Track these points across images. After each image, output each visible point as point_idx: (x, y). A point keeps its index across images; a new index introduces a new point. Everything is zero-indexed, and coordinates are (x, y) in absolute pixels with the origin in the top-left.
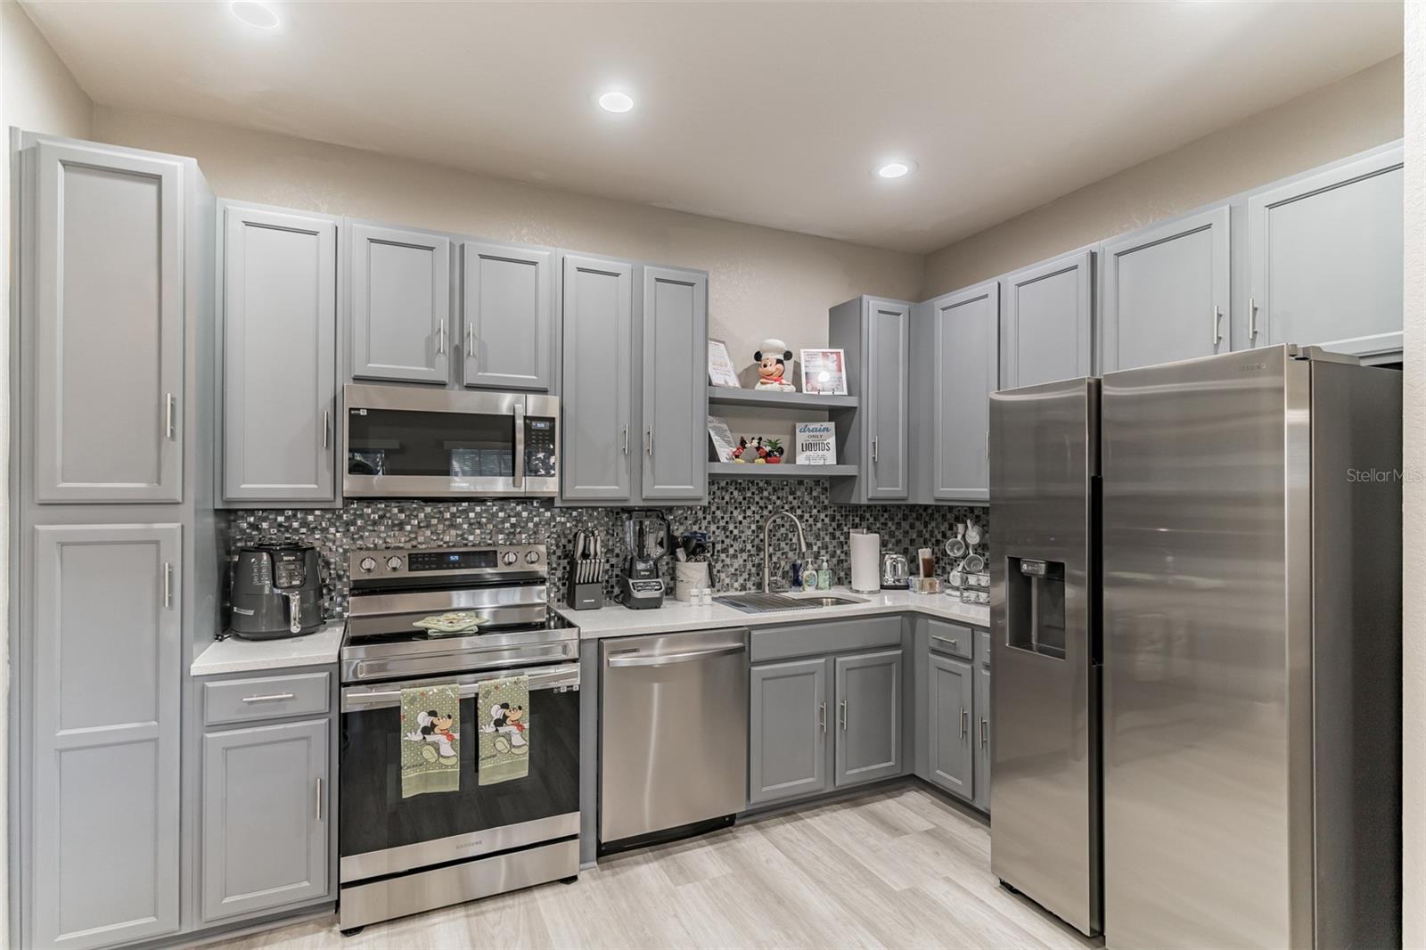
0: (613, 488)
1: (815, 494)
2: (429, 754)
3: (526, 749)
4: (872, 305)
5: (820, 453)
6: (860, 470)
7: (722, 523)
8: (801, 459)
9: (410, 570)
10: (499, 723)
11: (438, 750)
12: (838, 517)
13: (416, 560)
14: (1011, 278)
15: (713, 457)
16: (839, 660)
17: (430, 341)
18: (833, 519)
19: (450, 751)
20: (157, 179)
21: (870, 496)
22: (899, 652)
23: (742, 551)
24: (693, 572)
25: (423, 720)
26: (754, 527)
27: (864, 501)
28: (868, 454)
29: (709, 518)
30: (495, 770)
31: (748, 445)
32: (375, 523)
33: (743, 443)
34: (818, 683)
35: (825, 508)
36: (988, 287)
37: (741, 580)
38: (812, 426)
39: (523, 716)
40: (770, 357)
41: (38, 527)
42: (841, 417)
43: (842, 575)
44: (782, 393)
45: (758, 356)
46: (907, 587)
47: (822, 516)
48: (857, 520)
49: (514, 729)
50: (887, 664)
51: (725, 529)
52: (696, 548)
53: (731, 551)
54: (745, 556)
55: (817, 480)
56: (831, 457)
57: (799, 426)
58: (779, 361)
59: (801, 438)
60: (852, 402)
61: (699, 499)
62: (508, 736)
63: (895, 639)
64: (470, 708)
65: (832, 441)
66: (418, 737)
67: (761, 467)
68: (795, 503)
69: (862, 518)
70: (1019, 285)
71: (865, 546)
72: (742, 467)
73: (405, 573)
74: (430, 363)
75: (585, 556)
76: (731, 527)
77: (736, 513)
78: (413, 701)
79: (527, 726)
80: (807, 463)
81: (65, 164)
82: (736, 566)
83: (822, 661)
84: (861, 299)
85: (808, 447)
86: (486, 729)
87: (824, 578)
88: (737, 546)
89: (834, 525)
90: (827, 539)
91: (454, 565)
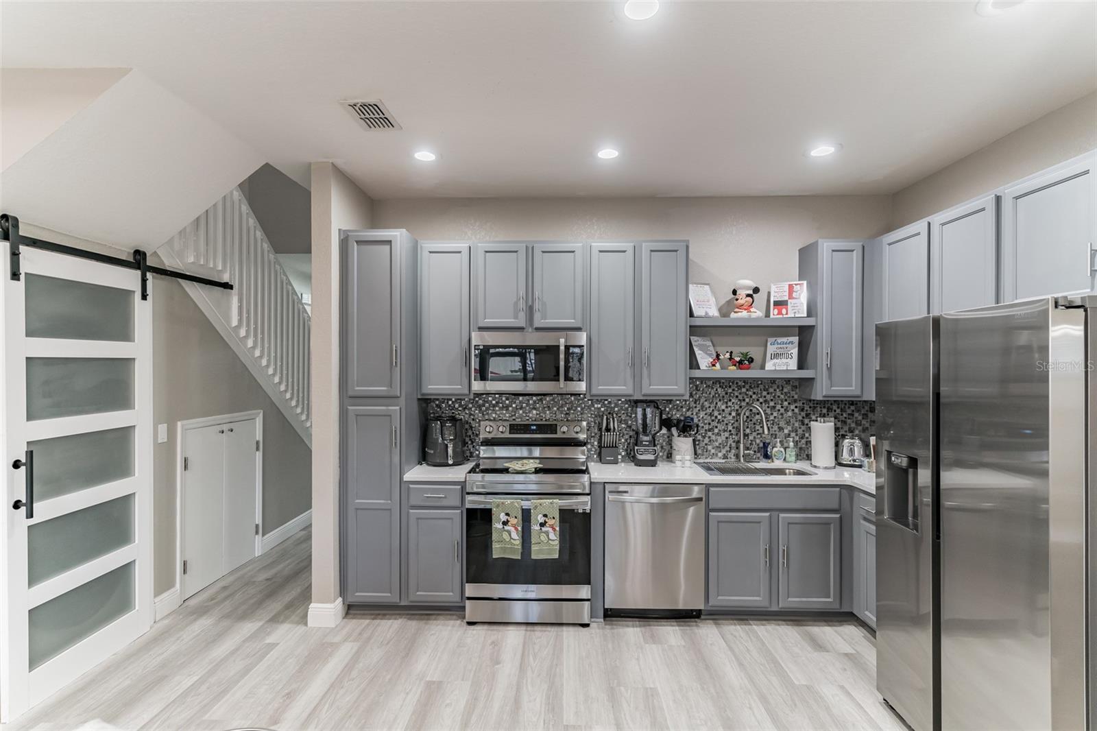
0: (622, 387)
1: (785, 390)
2: (505, 536)
3: (557, 542)
4: (826, 247)
5: (784, 360)
6: (816, 375)
7: (709, 411)
8: (770, 366)
9: (510, 433)
10: (542, 525)
11: (510, 535)
12: (807, 407)
13: (514, 428)
14: (937, 219)
15: (693, 363)
16: (782, 515)
17: (516, 304)
18: (802, 410)
19: (516, 536)
20: (389, 242)
21: (824, 394)
22: (838, 516)
23: (725, 431)
24: (683, 445)
25: (503, 517)
26: (734, 414)
27: (819, 398)
28: (823, 361)
29: (699, 407)
30: (540, 551)
31: (721, 357)
32: (494, 406)
33: (718, 356)
34: (764, 529)
35: (795, 401)
36: (920, 226)
37: (724, 451)
38: (780, 340)
39: (555, 522)
40: (742, 293)
41: (349, 408)
42: (805, 334)
43: (804, 453)
44: (750, 319)
45: (734, 292)
46: (860, 466)
47: (792, 407)
48: (825, 411)
49: (550, 530)
50: (827, 524)
51: (711, 415)
52: (686, 428)
53: (716, 431)
54: (727, 434)
55: (788, 381)
56: (792, 364)
57: (771, 340)
58: (748, 295)
59: (771, 349)
60: (810, 322)
61: (683, 396)
62: (547, 533)
63: (835, 506)
64: (526, 515)
65: (795, 352)
66: (500, 526)
67: (733, 372)
68: (768, 397)
69: (829, 409)
70: (943, 224)
71: (822, 432)
72: (718, 372)
73: (507, 435)
74: (516, 317)
75: (608, 430)
76: (716, 413)
77: (719, 404)
78: (498, 506)
79: (558, 529)
80: (773, 368)
81: (357, 242)
82: (720, 441)
83: (767, 514)
84: (817, 242)
85: (776, 356)
86: (535, 528)
87: (791, 454)
88: (721, 427)
89: (803, 414)
90: (797, 424)
91: (533, 432)
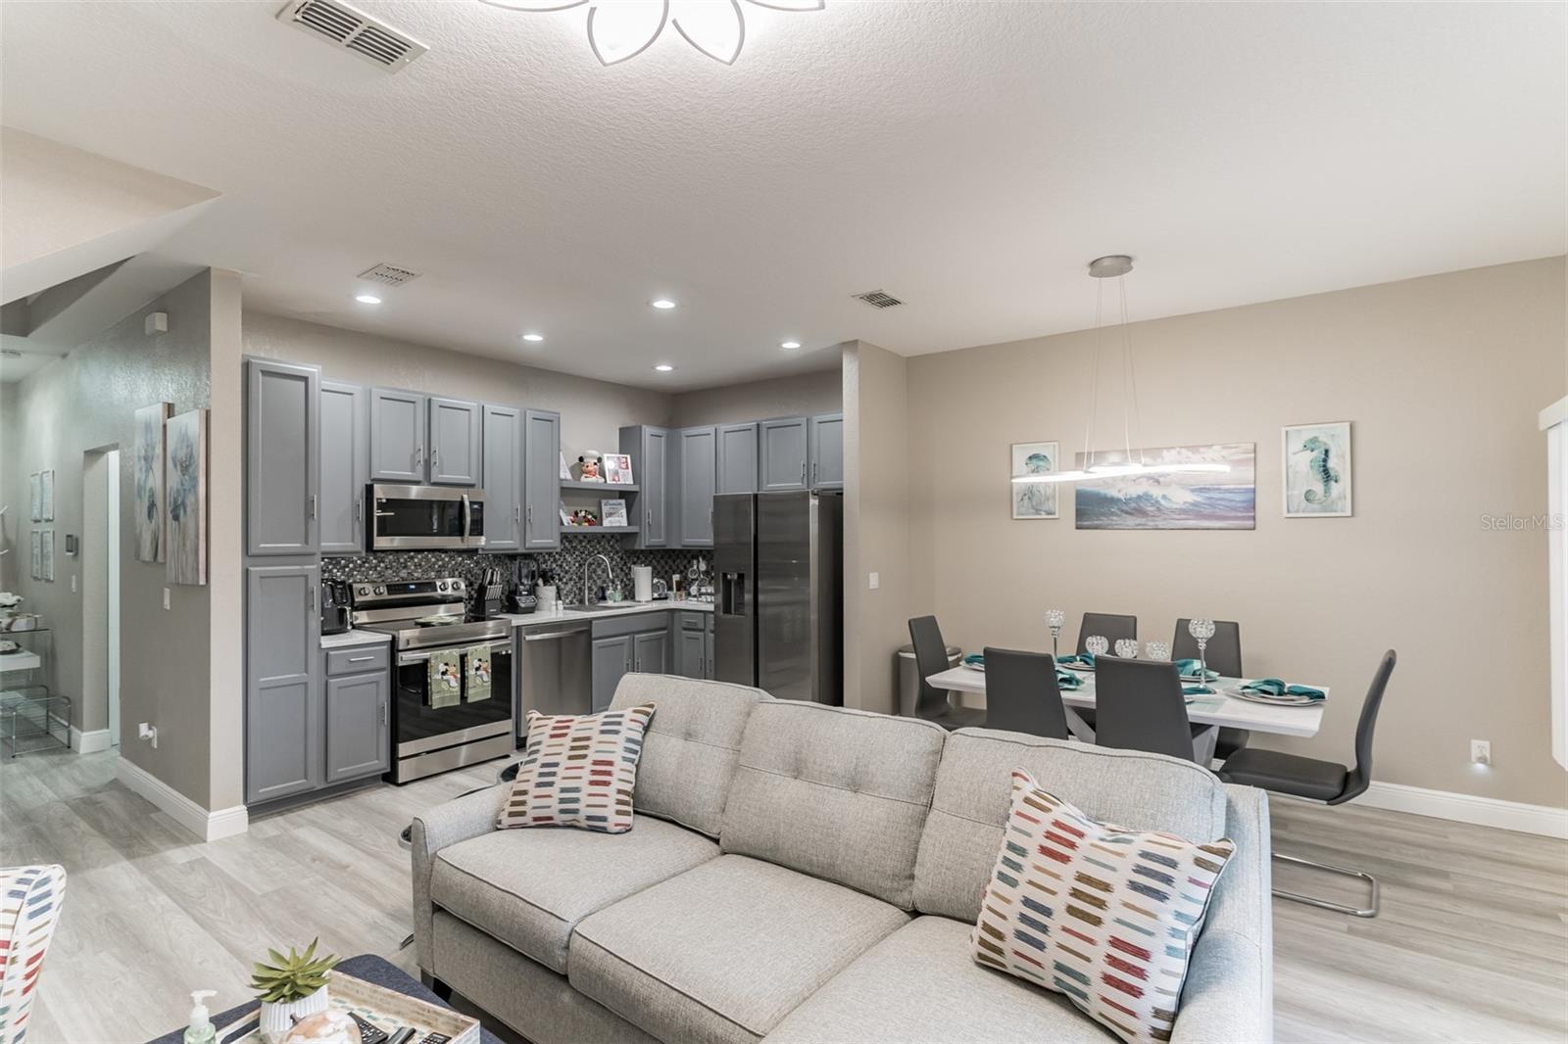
0: (509, 543)
1: (611, 543)
2: (444, 685)
3: (490, 683)
4: (648, 431)
5: (617, 518)
6: (640, 528)
7: (559, 563)
8: (606, 522)
9: (389, 594)
10: (477, 669)
11: (449, 683)
12: (625, 557)
13: (391, 589)
14: (723, 427)
15: (562, 523)
16: (637, 636)
17: (413, 457)
18: (622, 559)
19: (455, 684)
20: (305, 379)
21: (647, 544)
22: (665, 632)
23: (571, 580)
24: (548, 592)
25: (442, 668)
26: (577, 565)
27: (643, 548)
28: (645, 521)
29: (552, 559)
30: (476, 694)
31: (580, 515)
32: (361, 566)
33: (576, 514)
34: (626, 649)
35: (617, 552)
36: (710, 429)
37: (570, 598)
38: (611, 502)
39: (487, 665)
40: (590, 462)
41: (250, 568)
42: (628, 496)
43: (629, 594)
44: (597, 483)
45: (581, 459)
46: (666, 598)
47: (615, 557)
48: (635, 560)
49: (484, 672)
50: (659, 639)
51: (561, 566)
52: (547, 577)
53: (564, 580)
54: (572, 583)
55: (613, 535)
56: (624, 523)
57: (604, 502)
58: (595, 464)
59: (605, 509)
60: (636, 488)
61: (555, 548)
62: (481, 676)
63: (663, 625)
64: (463, 658)
65: (624, 511)
66: (439, 677)
67: (586, 528)
68: (601, 549)
69: (638, 558)
70: (726, 432)
71: (643, 575)
72: (576, 528)
73: (386, 596)
74: (413, 470)
75: (491, 583)
76: (564, 565)
77: (567, 556)
78: (436, 658)
79: (490, 671)
80: (609, 525)
81: (263, 372)
82: (567, 589)
83: (627, 637)
84: (640, 427)
85: (610, 515)
86: (471, 672)
87: (618, 596)
88: (567, 577)
89: (623, 563)
90: (619, 571)
91: (412, 591)
